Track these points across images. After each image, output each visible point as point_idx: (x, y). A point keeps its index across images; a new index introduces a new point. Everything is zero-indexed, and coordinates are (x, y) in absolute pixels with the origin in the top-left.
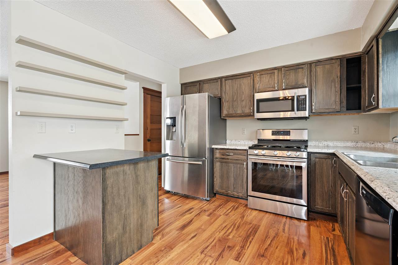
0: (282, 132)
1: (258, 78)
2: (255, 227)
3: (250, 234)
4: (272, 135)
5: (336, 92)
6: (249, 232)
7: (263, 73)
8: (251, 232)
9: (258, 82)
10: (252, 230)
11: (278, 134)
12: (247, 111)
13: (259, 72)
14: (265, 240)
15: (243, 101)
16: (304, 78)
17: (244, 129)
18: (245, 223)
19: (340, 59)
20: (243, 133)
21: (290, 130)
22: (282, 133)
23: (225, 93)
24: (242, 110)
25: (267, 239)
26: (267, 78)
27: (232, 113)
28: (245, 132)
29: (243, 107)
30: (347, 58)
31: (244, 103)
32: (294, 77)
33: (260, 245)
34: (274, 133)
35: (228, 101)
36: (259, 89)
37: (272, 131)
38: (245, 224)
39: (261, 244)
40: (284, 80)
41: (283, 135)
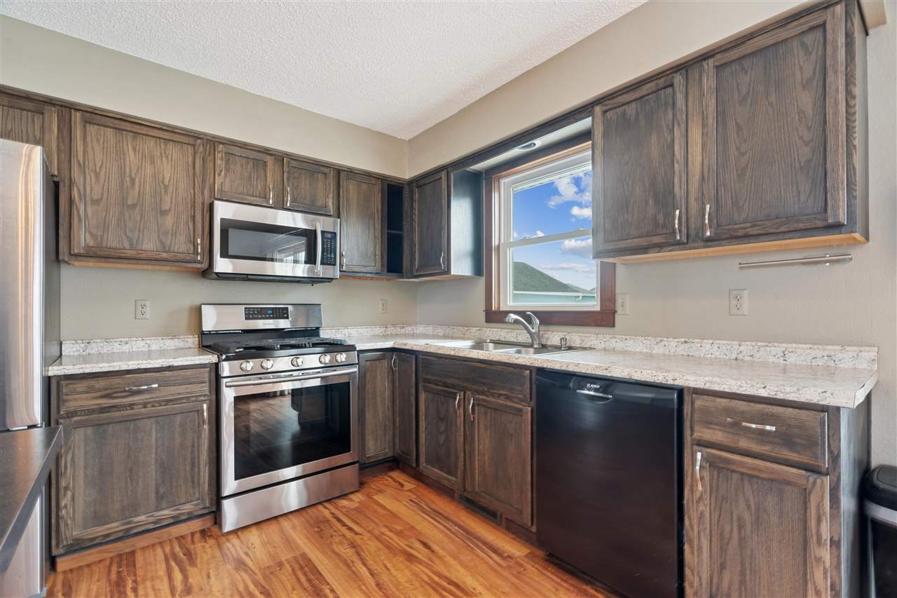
0: (271, 312)
1: (222, 159)
2: (299, 564)
3: (313, 585)
4: (246, 319)
5: (375, 237)
6: (306, 584)
7: (236, 151)
8: (309, 581)
9: (221, 171)
10: (305, 574)
11: (261, 314)
12: (180, 245)
13: (223, 144)
14: (354, 573)
15: (164, 213)
16: (328, 196)
17: (142, 303)
18: (267, 573)
19: (382, 179)
20: (139, 316)
21: (289, 306)
22: (271, 314)
23: (83, 168)
24: (161, 241)
25: (353, 568)
26: (246, 168)
27: (121, 247)
28: (148, 310)
29: (166, 233)
30: (390, 183)
31: (169, 221)
32: (308, 187)
33: (361, 590)
34: (251, 314)
35: (96, 202)
36: (221, 191)
37: (245, 308)
38: (272, 577)
39: (359, 586)
40: (288, 186)
41: (273, 318)
